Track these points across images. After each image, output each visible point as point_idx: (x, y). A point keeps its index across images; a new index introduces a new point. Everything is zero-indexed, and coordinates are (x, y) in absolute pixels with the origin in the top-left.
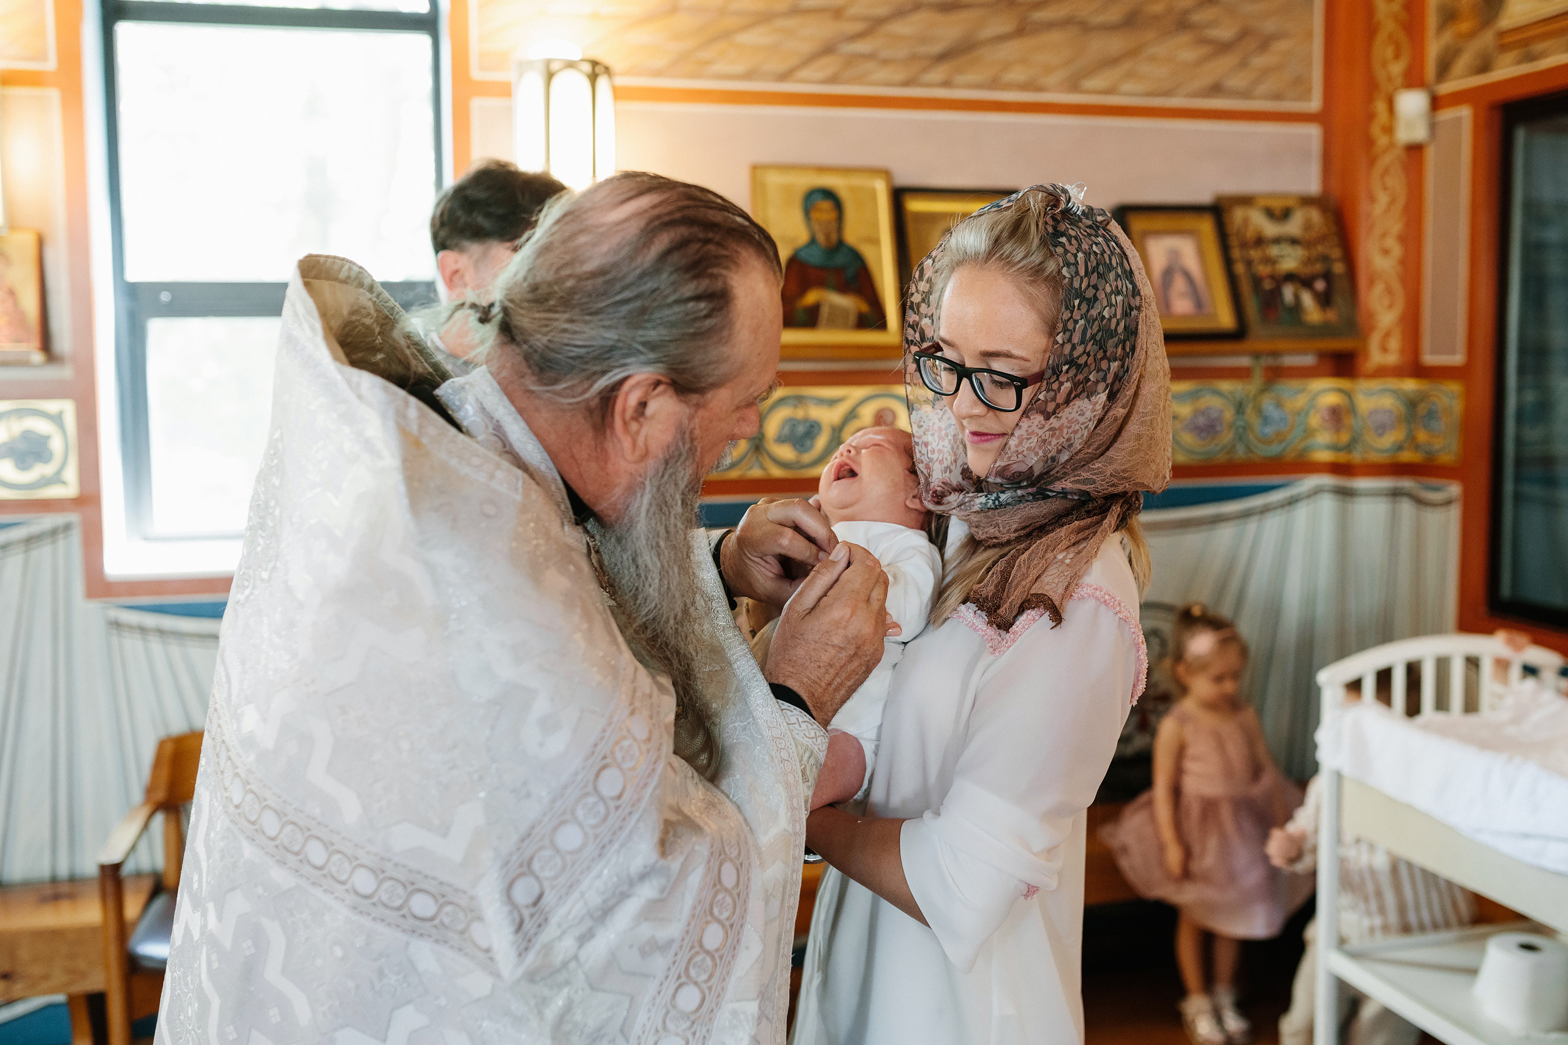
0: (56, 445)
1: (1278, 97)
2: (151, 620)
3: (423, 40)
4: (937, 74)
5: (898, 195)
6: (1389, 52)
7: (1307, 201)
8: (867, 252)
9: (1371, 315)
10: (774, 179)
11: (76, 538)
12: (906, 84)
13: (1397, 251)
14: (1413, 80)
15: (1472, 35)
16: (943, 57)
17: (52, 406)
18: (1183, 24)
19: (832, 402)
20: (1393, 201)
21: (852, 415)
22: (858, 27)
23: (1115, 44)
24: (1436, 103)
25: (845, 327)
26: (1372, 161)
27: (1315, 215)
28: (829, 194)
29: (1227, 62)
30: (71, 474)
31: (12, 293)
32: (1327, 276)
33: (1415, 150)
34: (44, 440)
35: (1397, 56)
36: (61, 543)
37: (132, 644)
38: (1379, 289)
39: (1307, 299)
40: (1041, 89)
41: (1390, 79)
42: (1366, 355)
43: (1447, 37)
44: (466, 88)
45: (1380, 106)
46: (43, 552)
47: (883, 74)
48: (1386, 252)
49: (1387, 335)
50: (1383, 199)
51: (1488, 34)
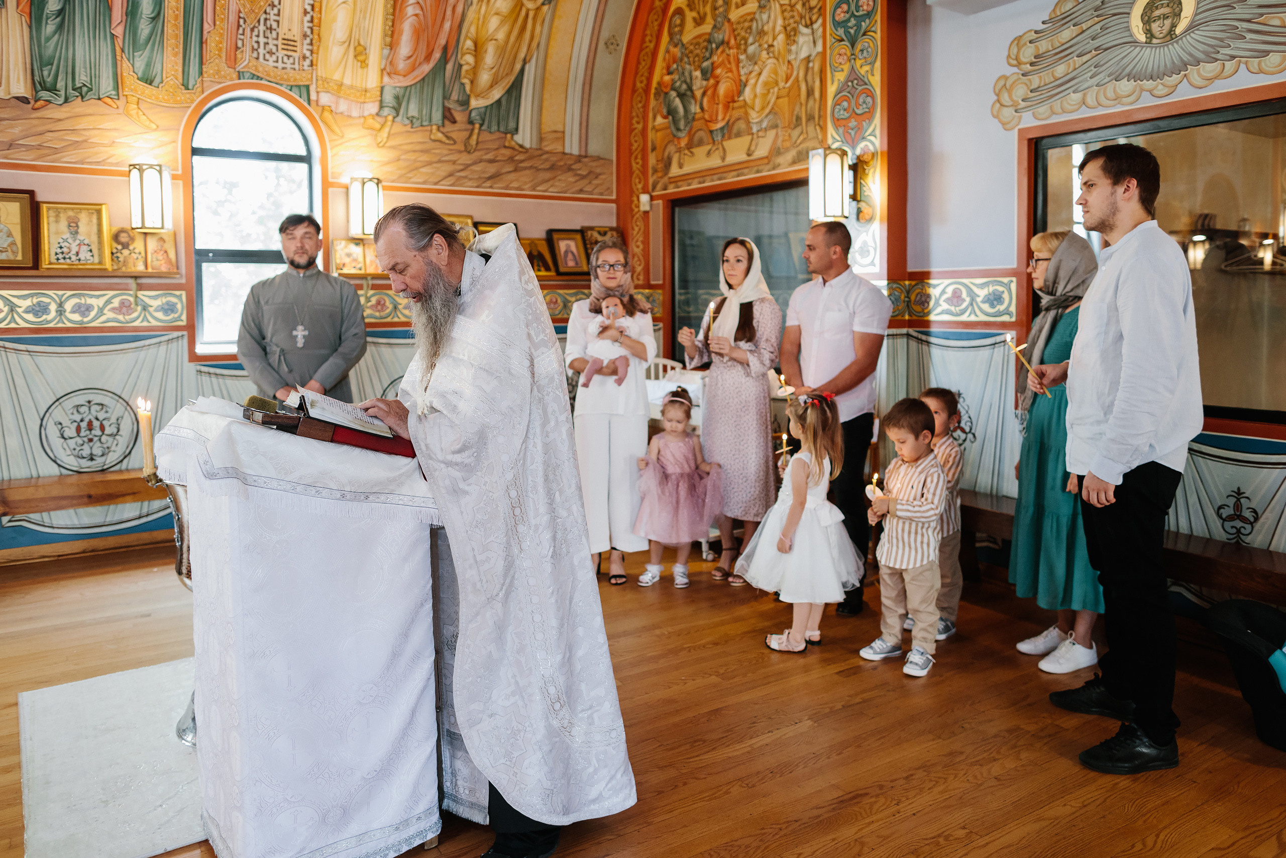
0: (179, 306)
1: (602, 194)
2: (212, 370)
3: (304, 166)
4: (488, 184)
5: (475, 225)
6: (637, 180)
7: (611, 229)
11: (185, 341)
12: (477, 187)
13: (641, 246)
14: (645, 191)
15: (660, 178)
16: (489, 178)
17: (178, 293)
18: (569, 170)
20: (640, 230)
23: (547, 175)
24: (652, 198)
26: (633, 217)
27: (614, 234)
29: (584, 182)
30: (184, 317)
31: (166, 252)
33: (646, 213)
34: (174, 305)
35: (640, 182)
36: (180, 342)
37: (206, 378)
41: (637, 189)
43: (655, 178)
44: (326, 185)
45: (635, 198)
46: (174, 345)
48: (638, 247)
49: (639, 274)
50: (636, 229)
51: (665, 179)
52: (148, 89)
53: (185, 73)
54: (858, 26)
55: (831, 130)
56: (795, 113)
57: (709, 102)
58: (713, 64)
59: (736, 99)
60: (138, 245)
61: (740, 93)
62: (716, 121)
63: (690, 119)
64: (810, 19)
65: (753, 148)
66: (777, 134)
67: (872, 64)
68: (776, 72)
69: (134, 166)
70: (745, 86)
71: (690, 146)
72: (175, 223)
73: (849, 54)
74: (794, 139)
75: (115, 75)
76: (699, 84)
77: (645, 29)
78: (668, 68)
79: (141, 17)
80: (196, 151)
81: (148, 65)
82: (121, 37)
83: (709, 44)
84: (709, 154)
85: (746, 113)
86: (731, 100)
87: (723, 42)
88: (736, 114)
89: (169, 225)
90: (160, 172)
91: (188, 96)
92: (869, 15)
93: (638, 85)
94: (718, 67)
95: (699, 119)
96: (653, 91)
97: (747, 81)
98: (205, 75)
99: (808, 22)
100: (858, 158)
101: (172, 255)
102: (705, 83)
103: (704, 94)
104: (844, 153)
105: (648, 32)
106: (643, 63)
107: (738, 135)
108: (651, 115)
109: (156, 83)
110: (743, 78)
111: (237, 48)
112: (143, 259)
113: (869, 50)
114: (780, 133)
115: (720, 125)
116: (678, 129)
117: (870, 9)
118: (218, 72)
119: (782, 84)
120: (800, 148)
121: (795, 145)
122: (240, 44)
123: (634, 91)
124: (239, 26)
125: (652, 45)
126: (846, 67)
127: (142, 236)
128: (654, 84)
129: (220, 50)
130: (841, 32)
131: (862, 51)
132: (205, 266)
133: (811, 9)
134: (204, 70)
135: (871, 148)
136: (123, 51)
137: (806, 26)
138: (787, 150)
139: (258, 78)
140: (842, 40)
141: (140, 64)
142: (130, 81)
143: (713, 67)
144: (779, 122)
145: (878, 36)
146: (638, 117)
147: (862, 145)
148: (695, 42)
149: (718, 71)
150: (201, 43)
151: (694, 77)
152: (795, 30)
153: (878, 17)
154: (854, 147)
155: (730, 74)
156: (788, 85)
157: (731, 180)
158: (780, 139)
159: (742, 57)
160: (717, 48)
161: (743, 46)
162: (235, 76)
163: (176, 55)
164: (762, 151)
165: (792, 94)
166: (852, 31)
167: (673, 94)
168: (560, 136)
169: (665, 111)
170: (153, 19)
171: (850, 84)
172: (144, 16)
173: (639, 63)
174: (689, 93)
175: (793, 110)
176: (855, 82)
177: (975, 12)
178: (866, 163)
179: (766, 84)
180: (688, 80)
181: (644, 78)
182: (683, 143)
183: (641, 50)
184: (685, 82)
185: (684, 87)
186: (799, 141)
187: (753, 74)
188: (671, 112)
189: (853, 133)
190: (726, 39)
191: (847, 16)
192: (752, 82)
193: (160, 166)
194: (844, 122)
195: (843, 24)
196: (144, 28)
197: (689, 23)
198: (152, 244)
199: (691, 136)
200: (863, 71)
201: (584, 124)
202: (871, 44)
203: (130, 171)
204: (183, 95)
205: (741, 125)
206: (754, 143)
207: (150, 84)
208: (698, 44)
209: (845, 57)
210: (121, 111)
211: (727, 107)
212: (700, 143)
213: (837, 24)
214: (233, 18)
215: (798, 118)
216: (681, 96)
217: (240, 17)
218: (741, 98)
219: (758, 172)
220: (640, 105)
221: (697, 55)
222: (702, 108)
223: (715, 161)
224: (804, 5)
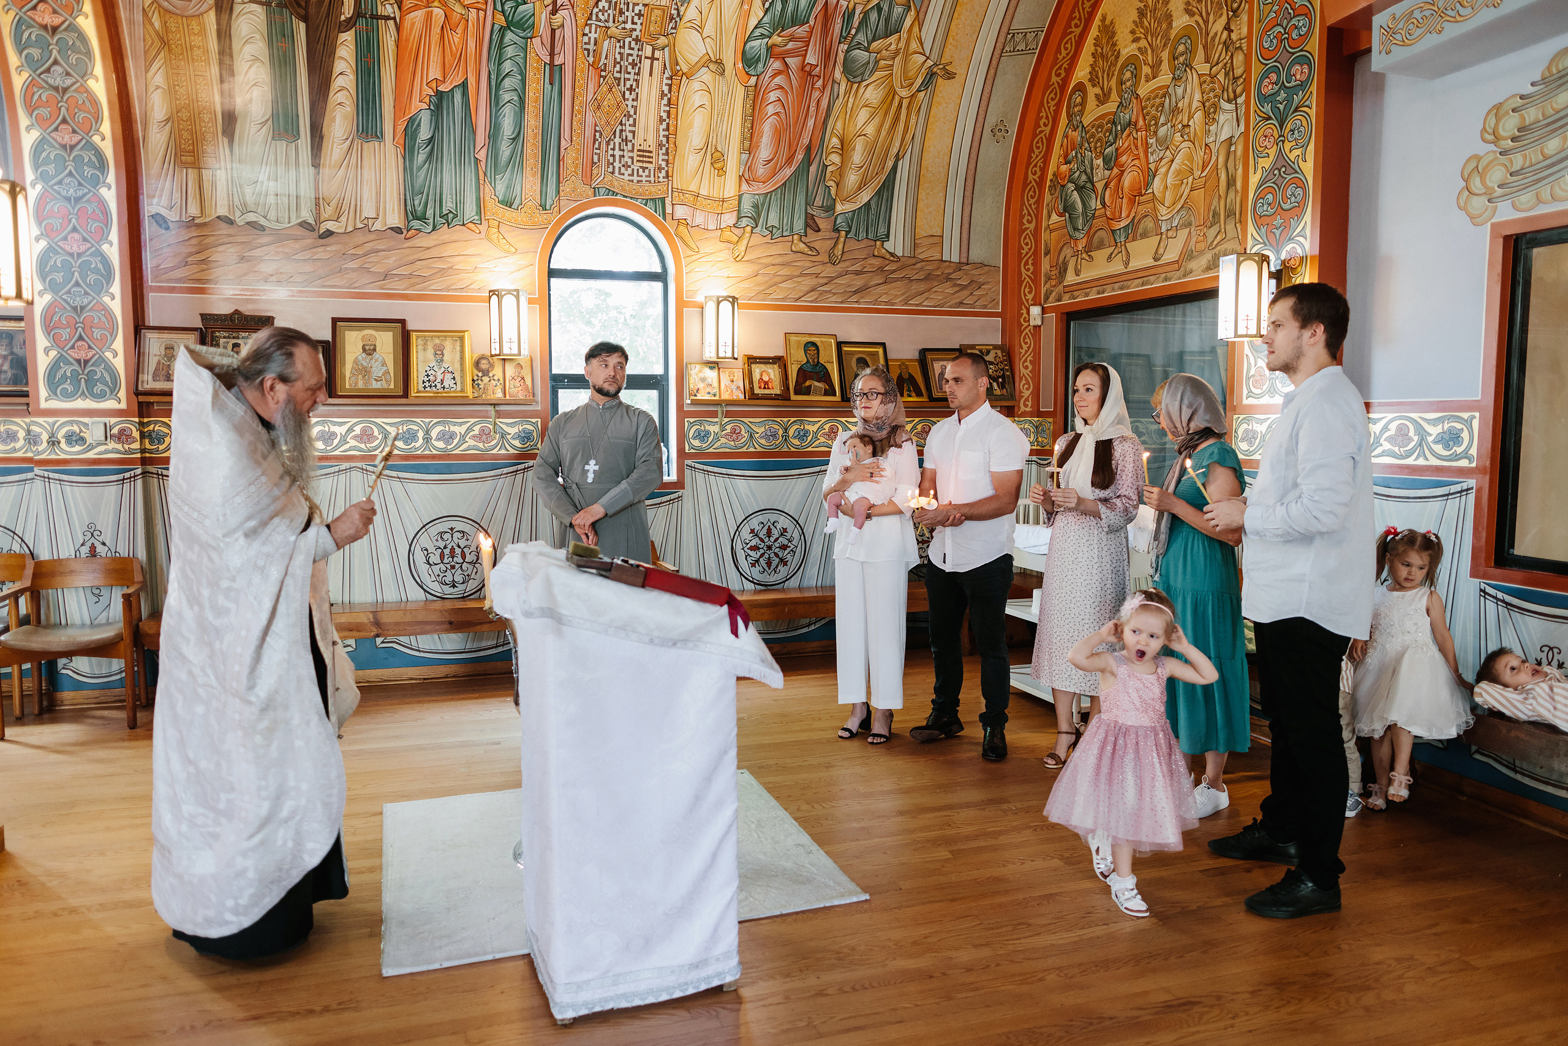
0: (535, 434)
1: (985, 307)
3: (659, 285)
4: (854, 298)
5: (839, 345)
6: (1027, 290)
7: (996, 347)
8: (828, 366)
9: (1021, 392)
10: (793, 338)
12: (841, 302)
13: (1030, 367)
14: (1036, 302)
15: (1054, 286)
16: (856, 292)
17: (534, 420)
18: (948, 279)
19: (814, 423)
20: (1029, 348)
21: (821, 427)
22: (825, 281)
23: (922, 287)
24: (1044, 311)
25: (820, 395)
26: (1021, 332)
27: (999, 353)
28: (814, 344)
29: (966, 293)
31: (523, 378)
32: (1003, 377)
33: (1037, 328)
34: (530, 433)
35: (1030, 292)
38: (1024, 382)
39: (995, 384)
40: (893, 304)
41: (1027, 301)
42: (1019, 408)
43: (1048, 286)
44: (681, 304)
45: (1024, 311)
47: (833, 299)
48: (1026, 368)
49: (1027, 400)
50: (1025, 347)
51: (1061, 287)
52: (508, 213)
53: (543, 193)
54: (1289, 100)
55: (1251, 229)
56: (1213, 208)
57: (1111, 196)
58: (1117, 150)
59: (1143, 192)
60: (497, 372)
61: (1148, 184)
62: (1118, 218)
63: (1089, 216)
64: (1234, 92)
65: (1161, 251)
66: (1190, 232)
67: (1305, 147)
68: (1191, 159)
69: (493, 292)
70: (1154, 176)
71: (1088, 249)
72: (531, 349)
73: (1276, 135)
74: (1210, 241)
75: (478, 199)
76: (1100, 174)
77: (1040, 111)
78: (1066, 156)
79: (502, 139)
80: (552, 273)
81: (508, 187)
82: (484, 161)
83: (1113, 126)
84: (1110, 258)
85: (1155, 209)
86: (1137, 194)
87: (1129, 124)
88: (1142, 210)
89: (525, 352)
90: (518, 298)
91: (545, 216)
92: (1302, 85)
93: (1031, 176)
94: (1122, 154)
95: (1100, 217)
96: (1048, 183)
97: (1156, 171)
98: (562, 194)
99: (1232, 95)
100: (1283, 262)
101: (529, 382)
102: (1107, 173)
103: (1106, 186)
104: (1265, 259)
105: (1043, 114)
106: (1037, 151)
107: (1144, 235)
108: (1045, 212)
109: (515, 206)
110: (1152, 166)
111: (593, 163)
112: (501, 386)
113: (1302, 129)
114: (1193, 233)
115: (1123, 224)
116: (1076, 229)
117: (1304, 78)
118: (574, 190)
119: (1197, 173)
120: (1216, 250)
121: (1211, 247)
122: (596, 160)
123: (1025, 184)
124: (595, 140)
125: (1048, 129)
126: (1272, 152)
127: (501, 362)
128: (1050, 176)
129: (576, 167)
130: (1267, 108)
131: (1292, 131)
132: (562, 393)
133: (1235, 79)
134: (561, 188)
135: (1299, 251)
136: (485, 175)
137: (1229, 101)
138: (1202, 253)
139: (614, 193)
140: (1269, 118)
141: (501, 187)
142: (492, 206)
143: (1118, 154)
144: (1193, 219)
145: (1313, 112)
146: (1029, 214)
147: (1288, 248)
148: (1098, 124)
149: (1124, 158)
150: (559, 161)
151: (1095, 166)
152: (1216, 107)
153: (1314, 88)
154: (1278, 252)
155: (1136, 162)
156: (1204, 174)
157: (1135, 288)
158: (1194, 240)
159: (1152, 141)
160: (1123, 131)
161: (1152, 126)
162: (590, 192)
163: (534, 175)
164: (1171, 254)
165: (1209, 185)
166: (1281, 107)
167: (1071, 186)
168: (938, 240)
169: (1061, 208)
170: (514, 139)
171: (1276, 172)
172: (505, 138)
173: (1031, 151)
174: (1089, 185)
175: (1210, 204)
176: (1283, 169)
177: (1441, 74)
178: (1293, 269)
179: (1179, 172)
180: (1089, 171)
181: (1038, 169)
182: (1081, 246)
183: (1035, 135)
184: (1085, 172)
185: (1084, 177)
186: (1215, 243)
187: (1163, 162)
188: (1068, 209)
189: (1278, 233)
190: (1133, 120)
191: (1277, 88)
192: (1162, 170)
193: (518, 291)
194: (1267, 220)
195: (1271, 98)
196: (505, 150)
197: (1091, 102)
198: (510, 370)
199: (1090, 237)
200: (1292, 156)
201: (966, 226)
202: (1305, 123)
203: (490, 297)
204: (540, 217)
205: (1149, 223)
206: (1162, 244)
207: (510, 207)
208: (1101, 126)
209: (1272, 140)
210: (483, 235)
211: (1132, 202)
212: (1101, 246)
213: (1263, 98)
214: (589, 132)
215: (1216, 214)
216: (1080, 189)
217: (596, 131)
218: (1150, 191)
219: (1166, 280)
220: (1032, 201)
221: (1099, 139)
222: (1104, 204)
223: (1116, 267)
224: (1226, 74)
